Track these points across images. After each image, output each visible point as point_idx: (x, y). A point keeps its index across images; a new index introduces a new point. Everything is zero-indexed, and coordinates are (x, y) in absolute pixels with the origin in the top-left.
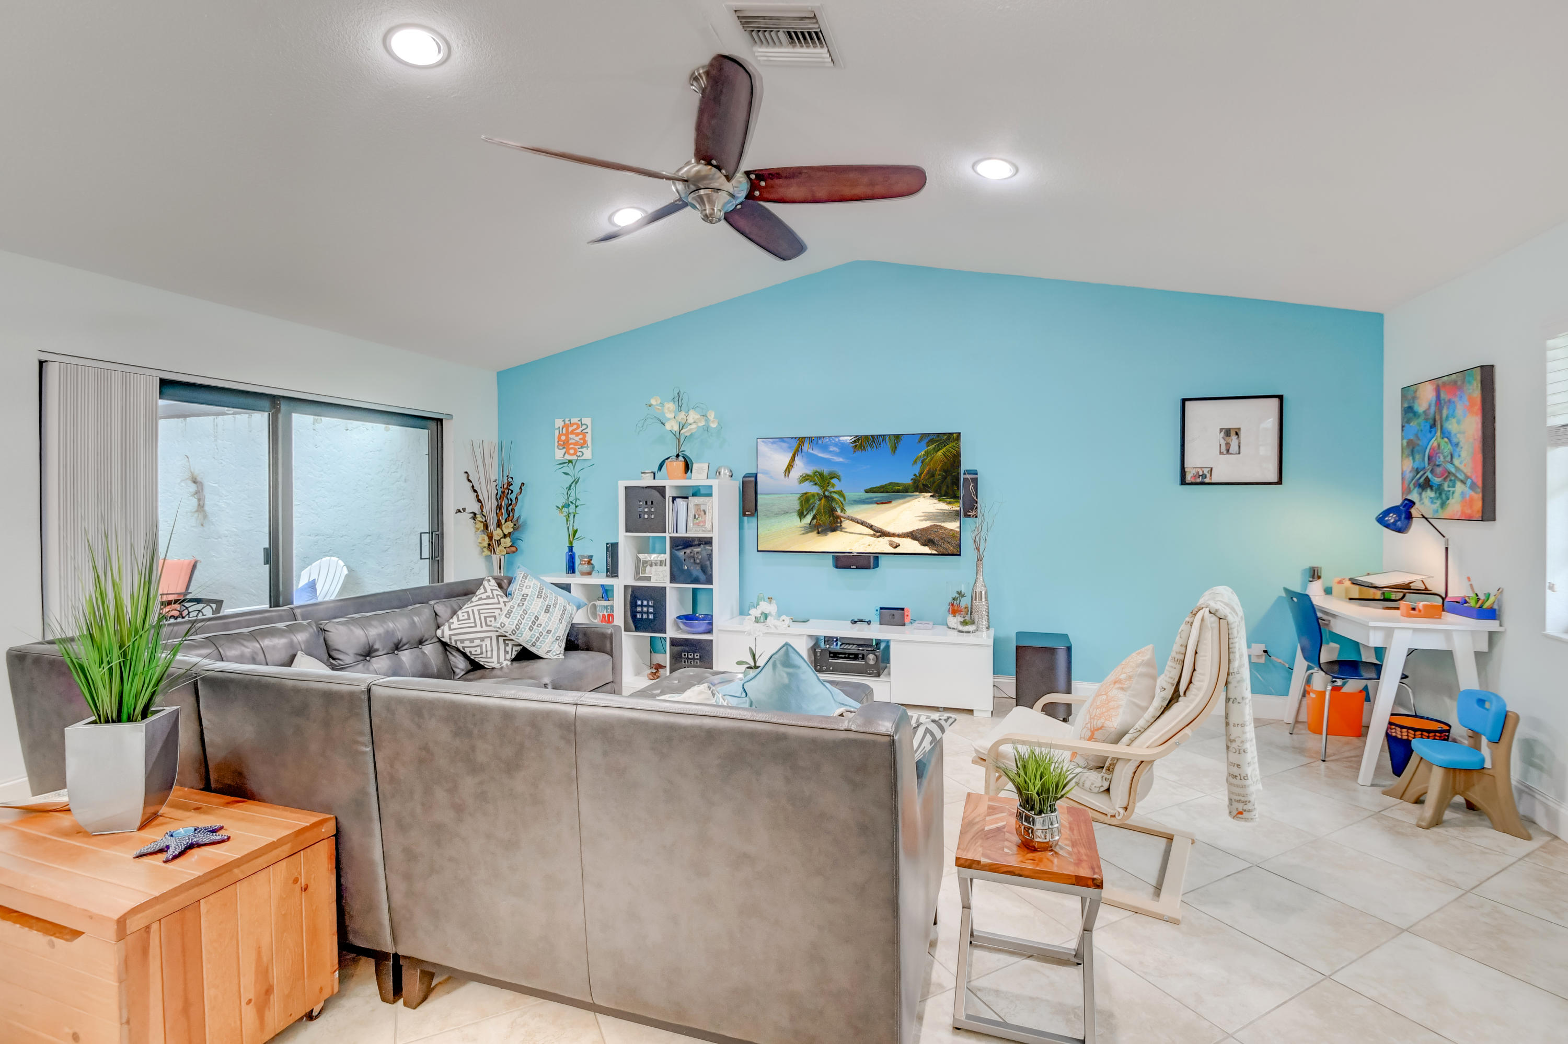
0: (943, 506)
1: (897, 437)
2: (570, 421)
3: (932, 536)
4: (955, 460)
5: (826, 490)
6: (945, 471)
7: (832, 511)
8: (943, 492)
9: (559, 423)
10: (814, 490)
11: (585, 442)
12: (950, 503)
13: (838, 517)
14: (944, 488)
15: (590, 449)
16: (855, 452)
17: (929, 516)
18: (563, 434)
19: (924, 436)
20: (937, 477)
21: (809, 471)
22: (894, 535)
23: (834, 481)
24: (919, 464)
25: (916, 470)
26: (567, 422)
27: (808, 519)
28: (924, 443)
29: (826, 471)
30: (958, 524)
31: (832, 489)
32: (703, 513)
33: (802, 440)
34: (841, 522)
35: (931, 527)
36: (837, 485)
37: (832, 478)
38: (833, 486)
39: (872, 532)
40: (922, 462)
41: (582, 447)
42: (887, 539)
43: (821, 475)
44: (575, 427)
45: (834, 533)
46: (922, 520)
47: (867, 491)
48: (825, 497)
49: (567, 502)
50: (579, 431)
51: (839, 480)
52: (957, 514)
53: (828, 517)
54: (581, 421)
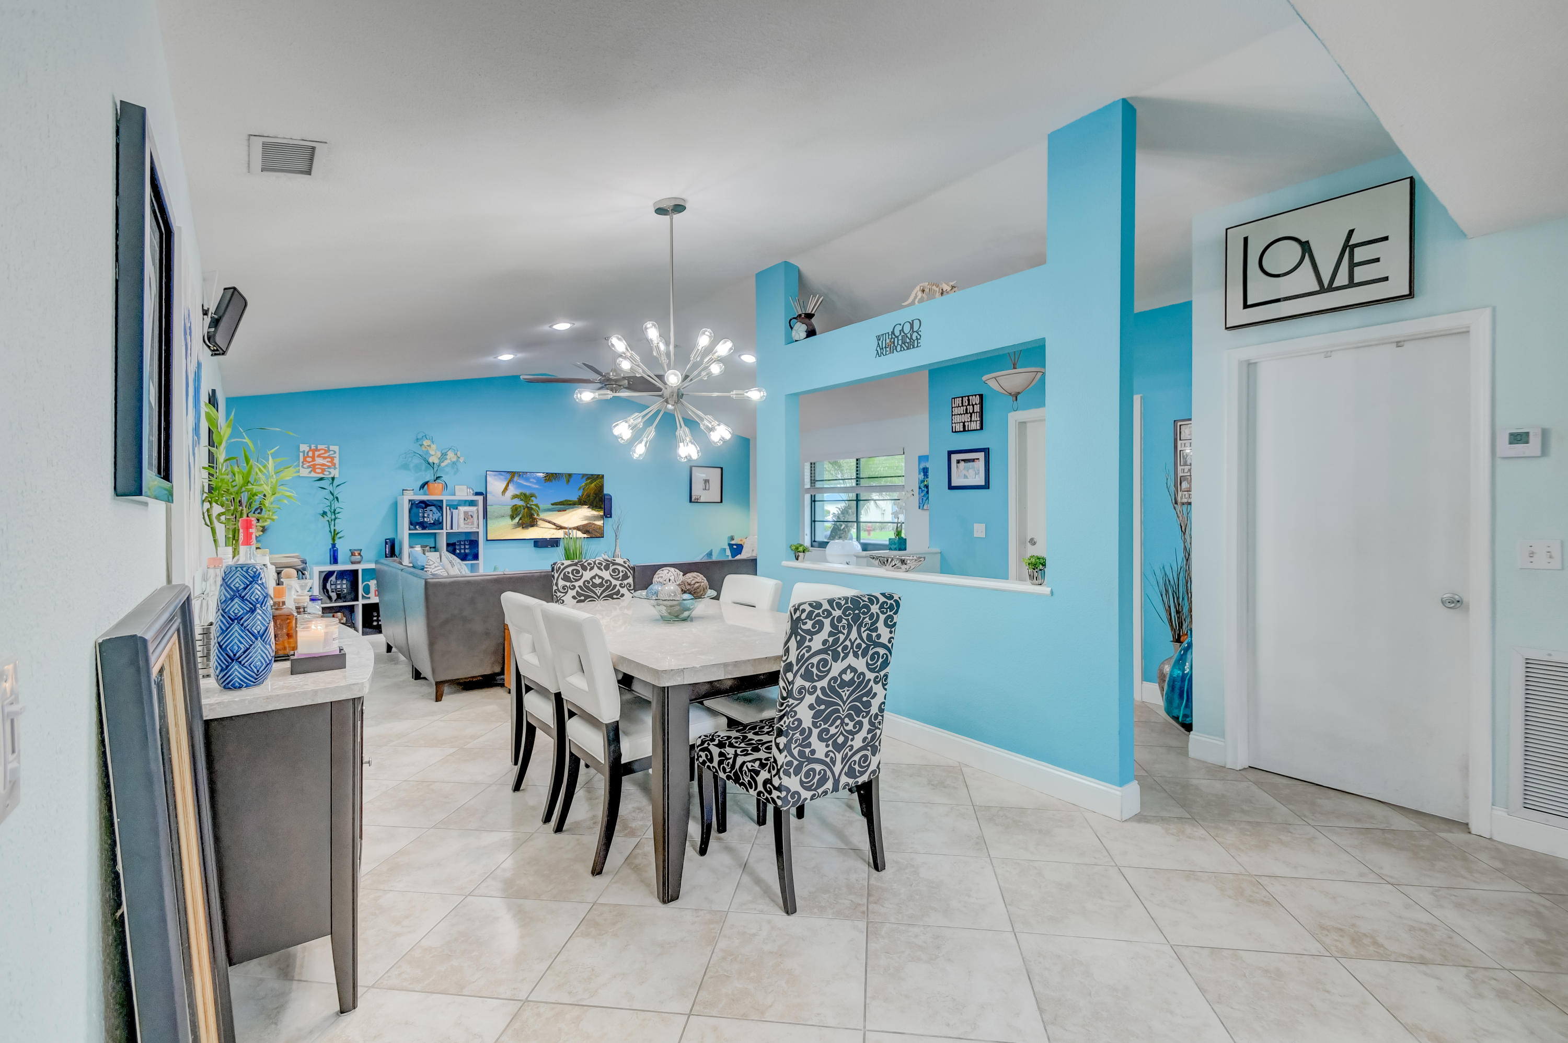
0: (595, 513)
1: (570, 475)
2: (317, 447)
3: (588, 528)
4: (601, 488)
5: (528, 503)
6: (595, 494)
7: (531, 515)
8: (594, 505)
9: (304, 447)
10: (521, 503)
11: (334, 465)
12: (598, 511)
13: (535, 519)
14: (595, 503)
15: (337, 470)
16: (545, 482)
17: (587, 518)
18: (308, 456)
19: (584, 475)
20: (591, 497)
21: (518, 492)
22: (568, 528)
23: (532, 498)
24: (582, 490)
25: (580, 493)
26: (313, 447)
27: (517, 520)
28: (584, 479)
29: (528, 493)
30: (602, 522)
31: (532, 503)
32: (470, 517)
33: (513, 474)
34: (537, 522)
35: (588, 524)
36: (534, 501)
37: (531, 497)
38: (532, 501)
39: (555, 527)
41: (329, 467)
42: (563, 530)
43: (525, 495)
44: (323, 452)
45: (533, 528)
46: (583, 520)
47: (552, 504)
48: (528, 507)
49: (327, 510)
50: (326, 455)
51: (536, 498)
52: (602, 517)
53: (529, 520)
54: (329, 448)
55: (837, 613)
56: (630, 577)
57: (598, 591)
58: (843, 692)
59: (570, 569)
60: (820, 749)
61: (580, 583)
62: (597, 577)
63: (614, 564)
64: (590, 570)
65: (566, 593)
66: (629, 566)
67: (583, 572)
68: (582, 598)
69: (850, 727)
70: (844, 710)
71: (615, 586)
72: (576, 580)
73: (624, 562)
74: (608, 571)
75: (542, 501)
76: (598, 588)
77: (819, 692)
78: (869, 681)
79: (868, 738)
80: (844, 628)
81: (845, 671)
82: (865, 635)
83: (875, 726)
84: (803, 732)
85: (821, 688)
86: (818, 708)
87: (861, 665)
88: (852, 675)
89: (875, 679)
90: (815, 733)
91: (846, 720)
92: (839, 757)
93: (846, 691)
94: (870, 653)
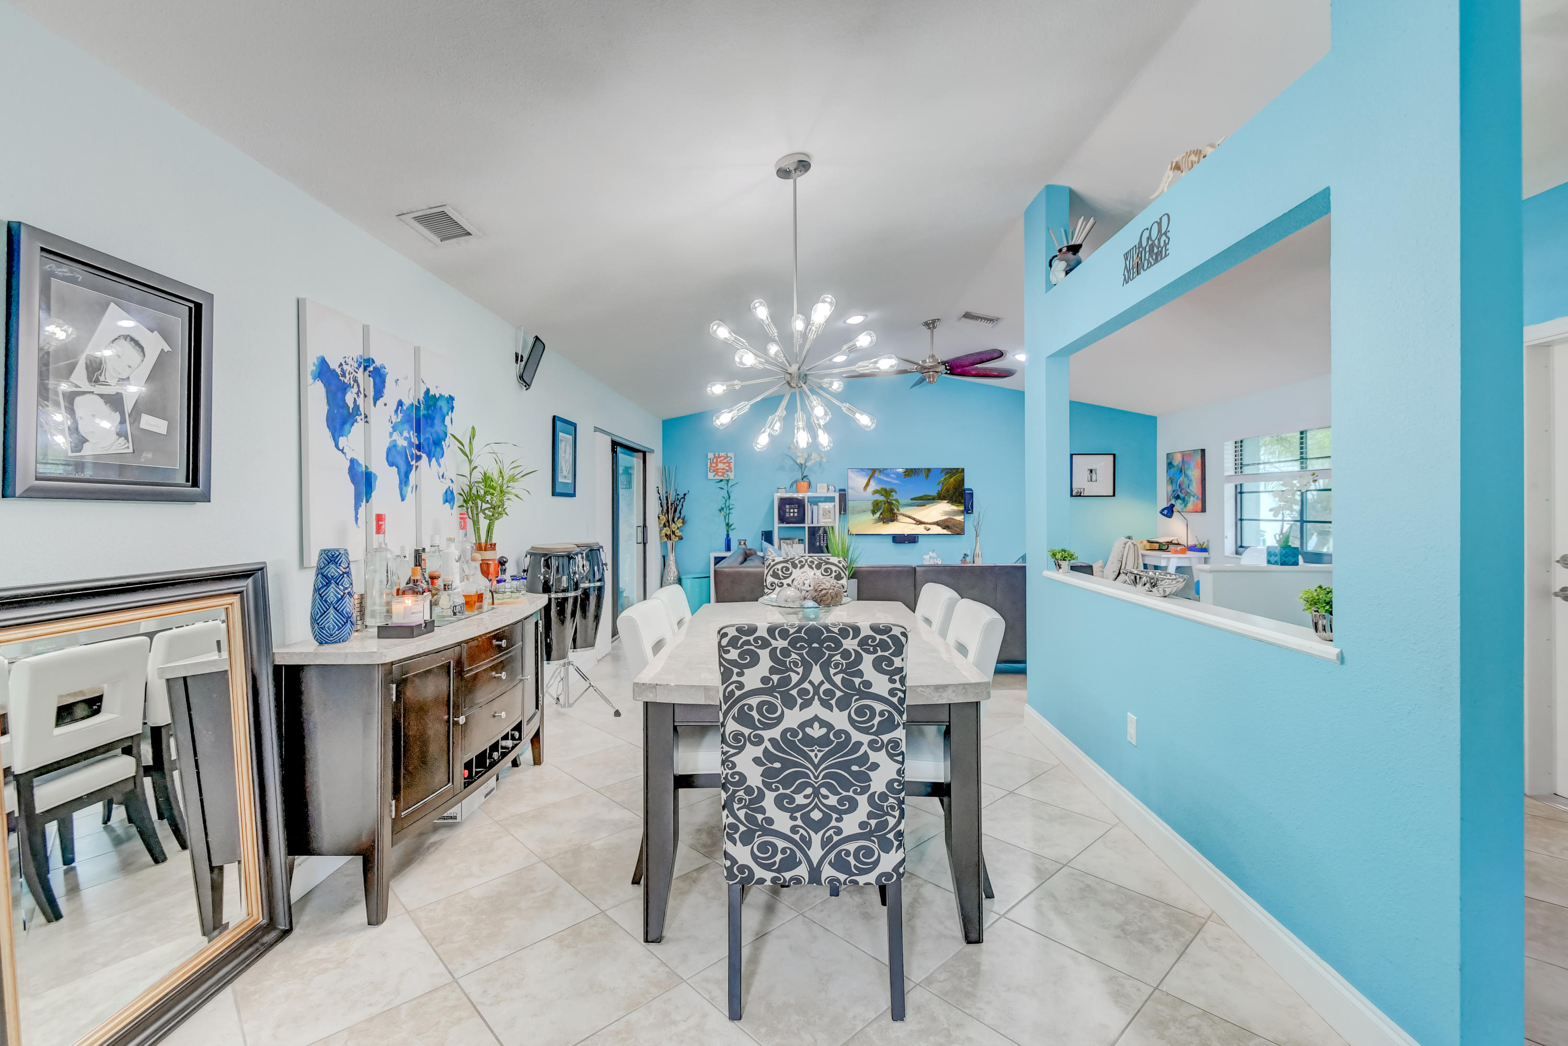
0: (954, 508)
1: (929, 470)
2: (719, 455)
3: (948, 524)
4: (962, 481)
5: (889, 499)
6: (955, 489)
7: (892, 510)
8: (954, 500)
9: (711, 455)
10: (882, 498)
11: (730, 468)
12: (958, 506)
13: (896, 514)
14: (954, 498)
15: (733, 473)
16: (905, 477)
17: (946, 513)
18: (713, 463)
19: (943, 469)
20: (951, 492)
21: (879, 488)
22: (927, 524)
23: (893, 493)
24: (941, 485)
25: (940, 487)
26: (717, 455)
27: (878, 515)
28: (944, 473)
29: (888, 488)
30: (963, 517)
31: (891, 498)
32: (828, 512)
33: (874, 471)
34: (897, 516)
35: (947, 519)
36: (894, 496)
37: (892, 492)
38: (893, 496)
39: (915, 522)
40: (943, 483)
41: (727, 471)
42: (923, 525)
43: (885, 490)
44: (723, 458)
45: (893, 523)
46: (943, 515)
47: (912, 499)
48: (888, 502)
49: (723, 506)
50: (725, 461)
51: (896, 493)
52: (962, 512)
53: (888, 514)
54: (727, 455)
55: (781, 644)
56: (843, 578)
58: (813, 751)
59: (779, 566)
60: (782, 822)
61: (789, 580)
63: (827, 563)
64: (801, 568)
66: (843, 566)
67: (793, 569)
69: (833, 800)
70: (817, 776)
72: (785, 578)
73: (839, 562)
74: (820, 570)
75: (901, 497)
77: (767, 744)
78: (859, 744)
79: (869, 824)
80: (796, 665)
81: (809, 723)
82: (838, 679)
83: (882, 810)
84: (749, 791)
85: (771, 740)
86: (770, 765)
87: (839, 719)
88: (824, 730)
89: (871, 744)
90: (770, 796)
91: (824, 791)
92: (816, 839)
93: (816, 752)
94: (854, 705)
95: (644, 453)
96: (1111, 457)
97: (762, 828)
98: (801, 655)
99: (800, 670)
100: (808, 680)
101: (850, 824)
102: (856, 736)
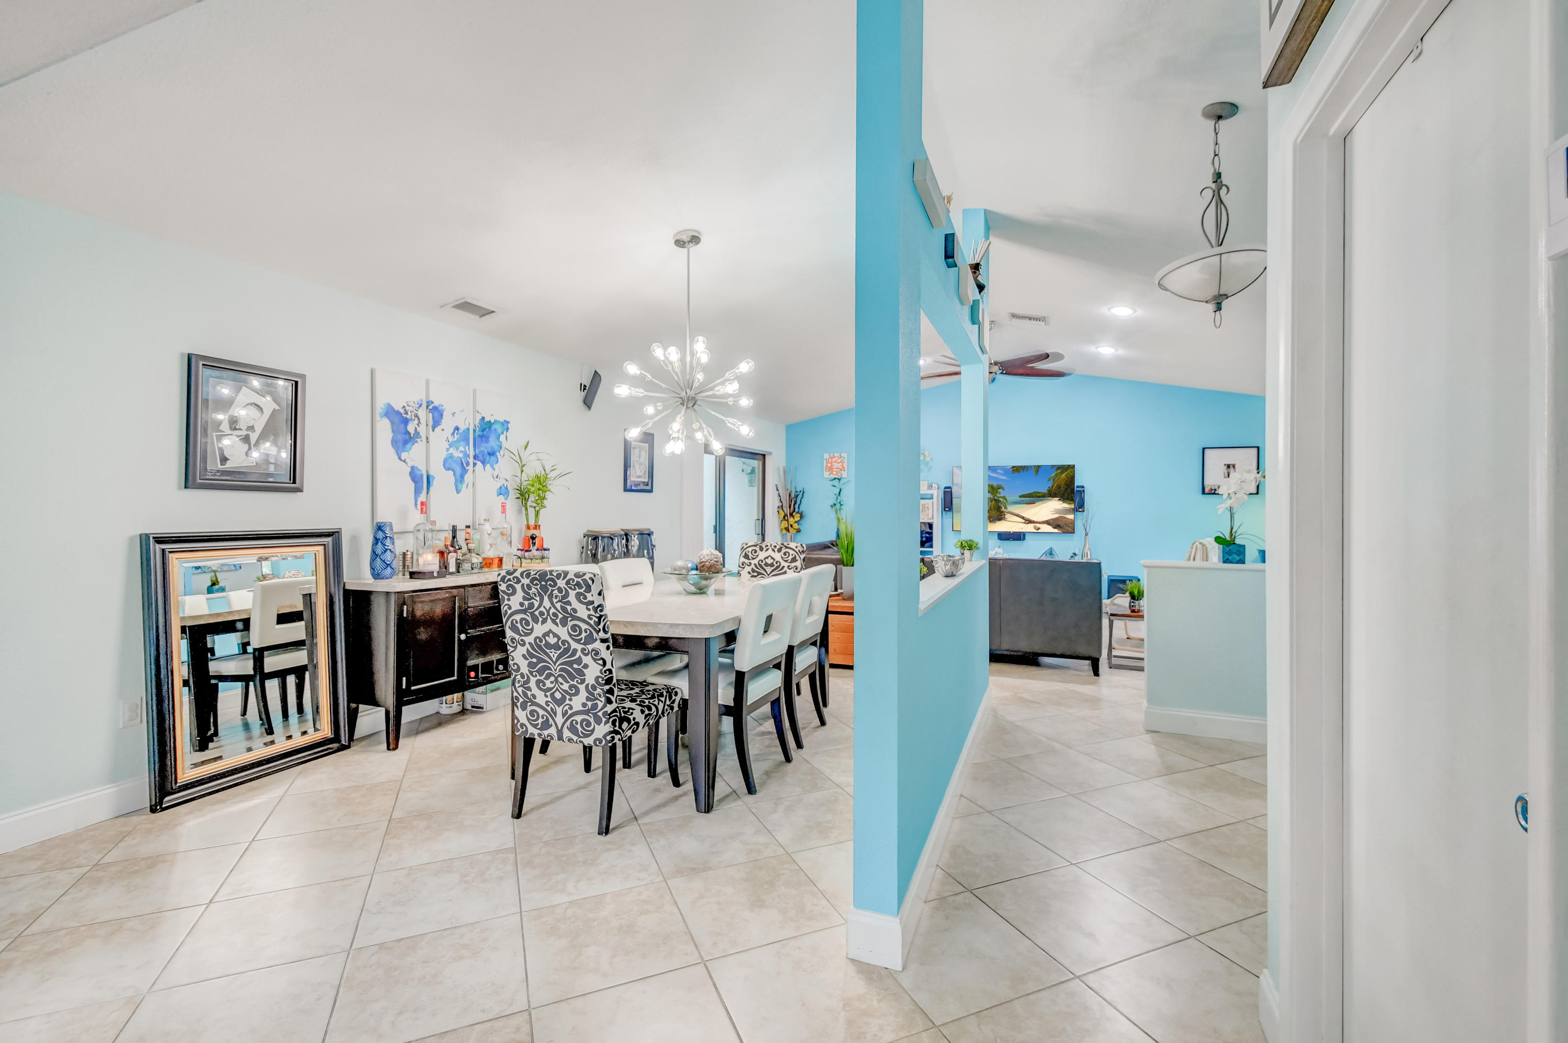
0: (1066, 506)
1: (1039, 467)
2: (834, 455)
3: (1059, 523)
4: (1072, 479)
5: (995, 496)
6: (1066, 485)
7: (999, 508)
8: (1066, 498)
9: (826, 456)
10: (990, 496)
11: (843, 467)
12: (1069, 504)
13: (1003, 512)
14: (1066, 495)
15: (846, 471)
16: (1013, 473)
17: (1057, 511)
18: (829, 463)
19: (1053, 466)
20: (1061, 489)
22: (1037, 522)
23: (1000, 490)
24: (1052, 481)
25: (1050, 484)
26: (832, 456)
28: (1054, 471)
30: (1073, 516)
31: (999, 495)
32: (927, 509)
34: (1004, 515)
35: (1059, 517)
36: (1002, 493)
37: (999, 488)
38: (1000, 493)
39: (1023, 521)
40: (1053, 480)
41: (841, 470)
42: (1032, 525)
43: (995, 487)
44: (837, 458)
45: (1000, 522)
46: (1053, 514)
47: (1020, 497)
48: (995, 500)
49: (835, 502)
50: (839, 461)
51: (1004, 490)
52: (1075, 510)
53: (996, 512)
54: (841, 455)
55: (526, 581)
56: (797, 560)
57: (769, 569)
58: (551, 652)
59: (750, 549)
60: (541, 698)
61: (756, 561)
62: (770, 558)
63: (787, 547)
65: (744, 568)
66: (799, 551)
67: (760, 552)
68: (755, 574)
69: (566, 686)
70: (556, 669)
71: (783, 567)
72: (753, 559)
74: (780, 554)
75: (1009, 494)
76: (769, 567)
77: (527, 646)
78: (575, 651)
79: (587, 704)
80: (535, 595)
81: (546, 634)
82: (558, 605)
83: (594, 696)
84: (522, 676)
85: (530, 643)
86: (531, 660)
87: (563, 632)
88: (556, 639)
89: (583, 650)
90: (533, 680)
91: (560, 679)
92: (559, 710)
93: (553, 653)
94: (570, 624)
95: (764, 456)
96: (1256, 449)
97: (531, 701)
98: (537, 589)
99: (538, 599)
100: (543, 606)
101: (577, 703)
102: (574, 645)
